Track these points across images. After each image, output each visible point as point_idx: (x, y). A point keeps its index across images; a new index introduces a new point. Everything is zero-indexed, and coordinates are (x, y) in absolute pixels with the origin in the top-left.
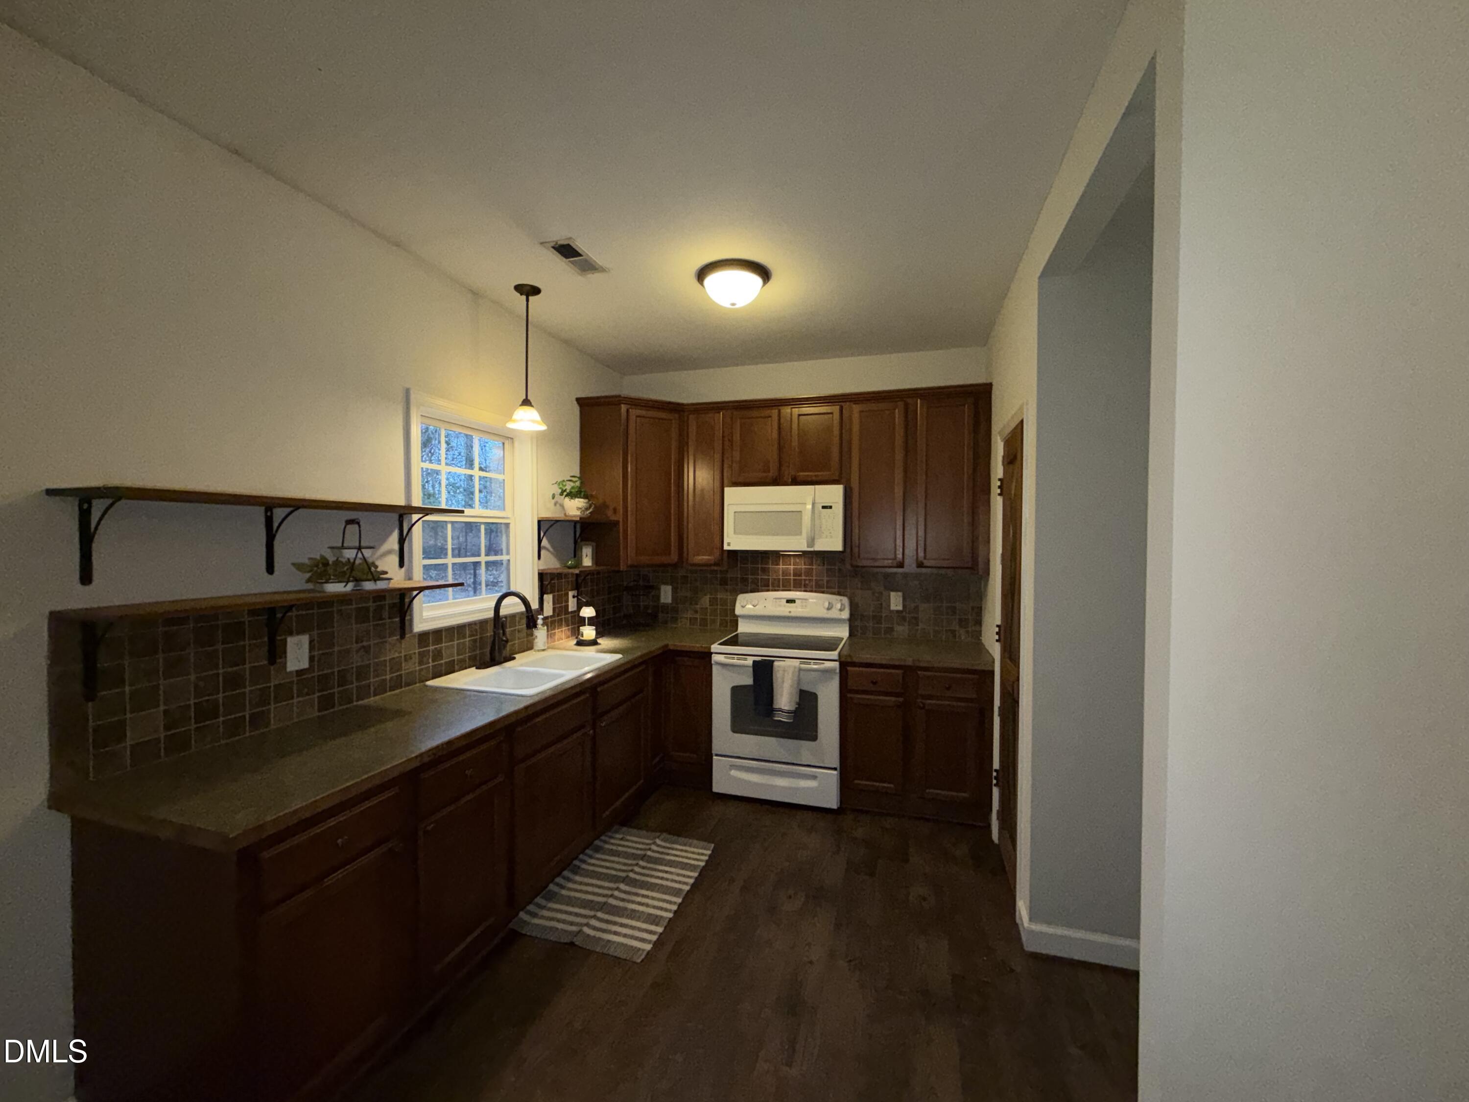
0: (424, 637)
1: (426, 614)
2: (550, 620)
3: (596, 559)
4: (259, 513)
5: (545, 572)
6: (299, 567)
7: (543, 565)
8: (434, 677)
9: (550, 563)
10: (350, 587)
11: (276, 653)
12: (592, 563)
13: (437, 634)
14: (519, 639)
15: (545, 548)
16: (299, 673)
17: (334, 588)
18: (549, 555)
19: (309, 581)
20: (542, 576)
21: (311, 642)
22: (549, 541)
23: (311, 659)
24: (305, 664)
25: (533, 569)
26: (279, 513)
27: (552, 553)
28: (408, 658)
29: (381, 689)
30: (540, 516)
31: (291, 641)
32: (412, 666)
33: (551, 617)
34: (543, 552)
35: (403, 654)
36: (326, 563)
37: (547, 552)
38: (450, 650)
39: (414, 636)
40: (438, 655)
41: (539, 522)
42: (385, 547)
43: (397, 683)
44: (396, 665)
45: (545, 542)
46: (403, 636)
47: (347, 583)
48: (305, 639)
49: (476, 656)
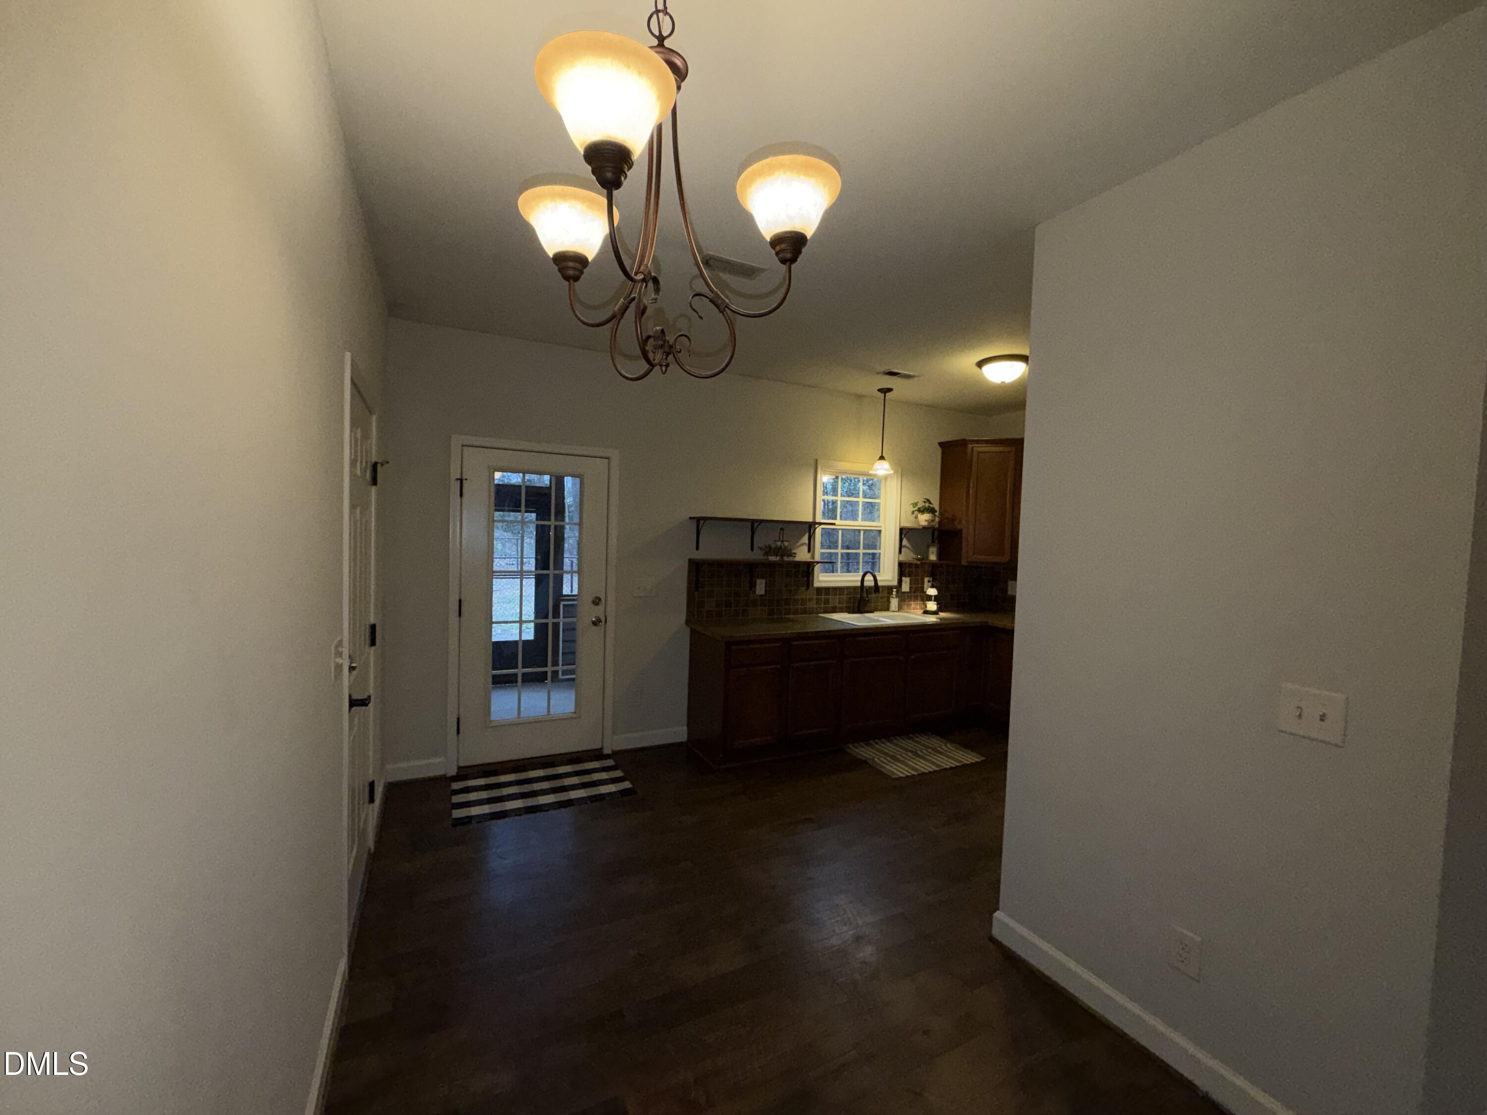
0: (819, 590)
1: (821, 578)
2: (907, 594)
3: (940, 556)
4: (749, 524)
5: (903, 562)
6: (761, 548)
7: (903, 558)
8: (824, 613)
9: (908, 556)
10: (778, 558)
11: (753, 585)
12: (937, 559)
13: (827, 590)
14: (881, 602)
15: (905, 546)
16: (761, 596)
17: (772, 558)
18: (908, 551)
19: (764, 555)
20: (901, 565)
21: (766, 583)
22: (909, 540)
23: (766, 591)
24: (763, 593)
25: (894, 561)
26: (756, 525)
27: (912, 551)
28: (810, 600)
29: (796, 612)
30: (902, 525)
31: (758, 581)
32: (813, 605)
33: (908, 592)
34: (903, 550)
35: (808, 597)
36: (770, 547)
37: (907, 549)
38: (834, 600)
39: (814, 588)
40: (827, 601)
41: (901, 530)
42: (801, 542)
43: (804, 612)
44: (804, 602)
45: (905, 542)
46: (808, 588)
47: (777, 556)
48: (764, 581)
49: (850, 607)
